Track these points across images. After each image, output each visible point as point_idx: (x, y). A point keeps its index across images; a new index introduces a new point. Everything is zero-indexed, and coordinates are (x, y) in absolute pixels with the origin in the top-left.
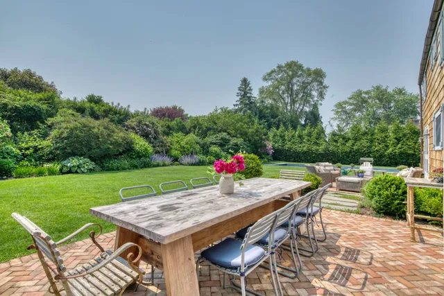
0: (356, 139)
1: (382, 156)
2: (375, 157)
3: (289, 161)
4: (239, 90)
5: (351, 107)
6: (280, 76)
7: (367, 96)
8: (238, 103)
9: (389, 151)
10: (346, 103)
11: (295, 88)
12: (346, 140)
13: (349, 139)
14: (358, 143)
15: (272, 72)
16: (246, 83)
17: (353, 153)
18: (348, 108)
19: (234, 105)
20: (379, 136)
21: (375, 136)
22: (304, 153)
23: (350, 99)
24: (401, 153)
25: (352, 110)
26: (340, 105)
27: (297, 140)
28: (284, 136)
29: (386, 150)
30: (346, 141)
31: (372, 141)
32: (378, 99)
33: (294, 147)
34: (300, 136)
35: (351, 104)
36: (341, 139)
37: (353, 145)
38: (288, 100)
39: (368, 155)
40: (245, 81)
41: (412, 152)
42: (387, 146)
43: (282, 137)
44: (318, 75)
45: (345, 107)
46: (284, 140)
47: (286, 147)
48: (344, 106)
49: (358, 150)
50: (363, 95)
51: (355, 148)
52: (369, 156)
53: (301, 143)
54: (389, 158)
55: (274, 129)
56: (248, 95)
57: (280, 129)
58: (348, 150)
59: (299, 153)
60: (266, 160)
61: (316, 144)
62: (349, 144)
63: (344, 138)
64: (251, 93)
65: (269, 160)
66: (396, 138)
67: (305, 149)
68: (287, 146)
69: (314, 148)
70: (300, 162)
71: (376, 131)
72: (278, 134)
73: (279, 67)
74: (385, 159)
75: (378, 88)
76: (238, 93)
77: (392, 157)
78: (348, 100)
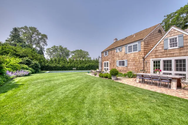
0: (71, 63)
2: (76, 68)
9: (79, 66)
13: (69, 62)
14: (71, 64)
17: (71, 67)
22: (54, 67)
24: (81, 67)
25: (52, 52)
31: (75, 63)
33: (50, 65)
36: (66, 62)
37: (70, 64)
39: (74, 67)
41: (83, 66)
44: (44, 37)
45: (50, 50)
47: (46, 65)
50: (56, 47)
51: (71, 65)
58: (69, 66)
59: (52, 67)
61: (58, 64)
62: (69, 64)
66: (80, 63)
69: (58, 65)
74: (78, 68)
75: (61, 46)
76: (11, 35)
77: (80, 68)
78: (51, 48)
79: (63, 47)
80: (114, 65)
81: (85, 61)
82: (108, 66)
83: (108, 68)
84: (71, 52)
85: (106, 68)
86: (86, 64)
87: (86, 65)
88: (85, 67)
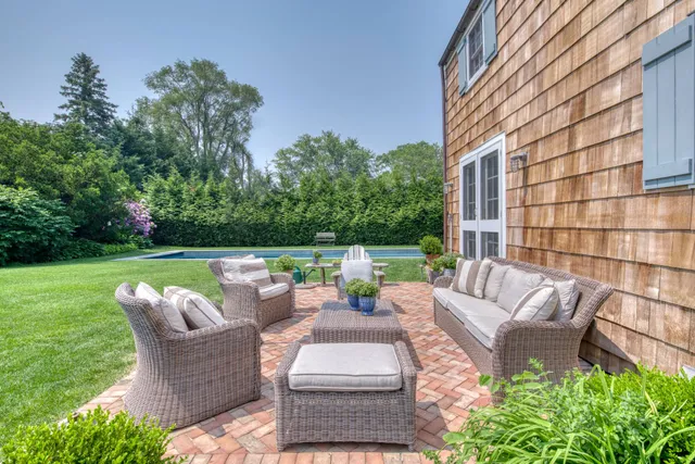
0: (309, 201)
1: (346, 229)
2: (336, 231)
3: (192, 246)
4: (70, 81)
5: (298, 159)
6: (183, 84)
7: (316, 145)
8: (67, 112)
9: (355, 220)
10: (291, 151)
11: (212, 112)
12: (295, 202)
13: (299, 200)
14: (312, 207)
15: (166, 72)
16: (87, 69)
17: (306, 225)
18: (294, 159)
19: (58, 117)
20: (340, 195)
21: (336, 196)
22: (221, 227)
23: (296, 146)
24: (370, 224)
25: (299, 162)
26: (282, 154)
27: (207, 201)
28: (180, 192)
29: (351, 219)
30: (295, 204)
31: (332, 205)
32: (330, 151)
33: (202, 215)
34: (213, 194)
35: (297, 154)
36: (286, 200)
37: (305, 211)
38: (199, 131)
39: (325, 227)
40: (84, 62)
41: (382, 221)
42: (352, 212)
43: (176, 194)
44: (251, 97)
45: (289, 158)
46: (180, 200)
47: (185, 215)
48: (288, 155)
49: (312, 219)
50: (312, 143)
51: (309, 215)
52: (328, 230)
53: (215, 207)
54: (356, 231)
55: (158, 178)
56: (96, 97)
57: (172, 178)
58: (298, 219)
59: (211, 227)
60: (132, 246)
62: (299, 209)
63: (290, 199)
64: (102, 95)
65: (140, 246)
66: (363, 200)
67: (223, 219)
68: (185, 213)
70: (213, 246)
71: (337, 188)
72: (167, 188)
73: (181, 67)
74: (351, 234)
75: (329, 135)
76: (65, 88)
77: (359, 230)
78: (293, 148)
79: (337, 139)
80: (575, 180)
81: (399, 186)
82: (492, 211)
83: (497, 225)
84: (379, 158)
85: (480, 226)
86: (398, 205)
87: (400, 213)
88: (392, 225)
